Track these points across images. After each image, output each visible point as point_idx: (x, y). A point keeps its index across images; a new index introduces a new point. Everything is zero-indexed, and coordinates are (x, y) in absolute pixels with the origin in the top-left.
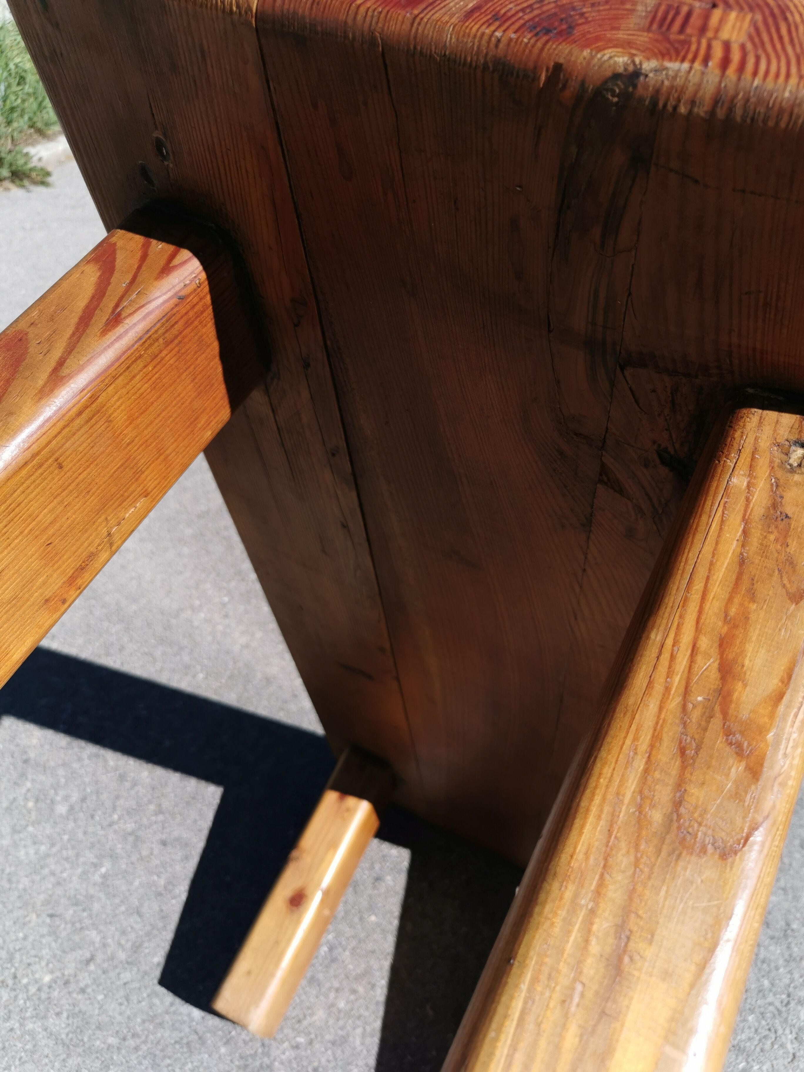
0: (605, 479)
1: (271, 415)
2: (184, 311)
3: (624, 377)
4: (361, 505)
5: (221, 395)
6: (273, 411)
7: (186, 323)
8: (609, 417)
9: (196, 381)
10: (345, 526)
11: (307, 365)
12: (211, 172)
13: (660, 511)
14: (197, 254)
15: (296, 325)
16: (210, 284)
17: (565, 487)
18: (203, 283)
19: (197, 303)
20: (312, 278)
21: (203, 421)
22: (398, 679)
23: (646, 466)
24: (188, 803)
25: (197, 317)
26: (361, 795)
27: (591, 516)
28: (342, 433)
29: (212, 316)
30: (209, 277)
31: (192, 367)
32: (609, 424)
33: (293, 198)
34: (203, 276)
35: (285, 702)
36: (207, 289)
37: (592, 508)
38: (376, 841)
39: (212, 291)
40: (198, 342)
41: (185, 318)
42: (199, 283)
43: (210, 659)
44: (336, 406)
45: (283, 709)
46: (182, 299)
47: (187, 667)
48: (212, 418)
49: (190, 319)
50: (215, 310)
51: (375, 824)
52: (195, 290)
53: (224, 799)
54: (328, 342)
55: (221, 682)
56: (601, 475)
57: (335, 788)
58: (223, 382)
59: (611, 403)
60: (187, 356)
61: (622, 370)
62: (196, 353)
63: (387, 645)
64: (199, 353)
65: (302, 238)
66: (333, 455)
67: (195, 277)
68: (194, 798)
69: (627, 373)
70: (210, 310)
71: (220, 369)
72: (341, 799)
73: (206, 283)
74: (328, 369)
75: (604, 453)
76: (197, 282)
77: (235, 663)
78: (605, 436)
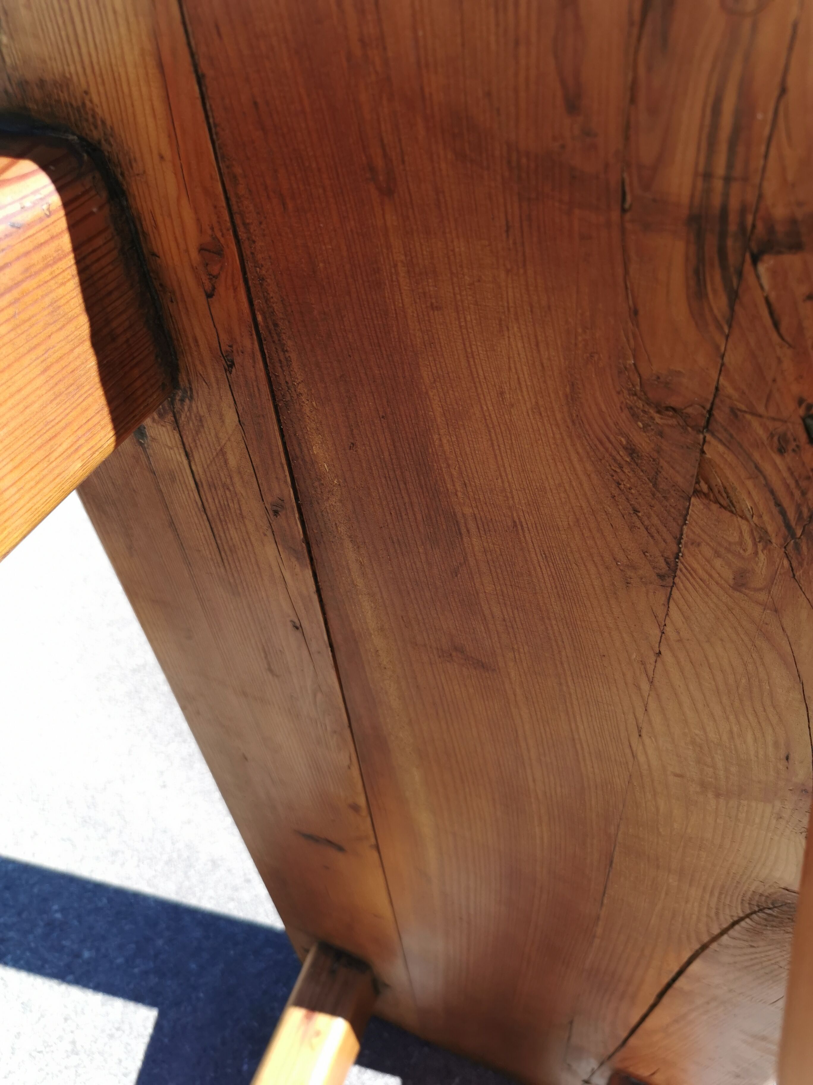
0: (704, 487)
1: (185, 462)
2: (22, 249)
3: (758, 277)
4: (319, 591)
5: (96, 407)
6: (187, 455)
7: (27, 270)
8: (723, 365)
9: (51, 372)
10: (297, 627)
11: (230, 365)
12: (63, 33)
13: (799, 532)
14: (44, 167)
15: (209, 296)
16: (68, 215)
17: (636, 511)
18: (56, 211)
19: (46, 242)
20: (227, 199)
21: (65, 442)
22: (377, 848)
23: (781, 451)
24: (111, 1036)
25: (47, 266)
26: (334, 1012)
27: (677, 557)
28: (287, 473)
29: (73, 270)
30: (66, 205)
31: (43, 348)
32: (721, 378)
33: (189, 44)
34: (55, 200)
35: (236, 889)
36: (63, 224)
37: (680, 543)
38: (356, 1069)
39: (72, 227)
40: (51, 309)
41: (24, 262)
42: (48, 209)
43: (143, 841)
44: (276, 428)
45: (233, 900)
46: (17, 227)
47: (115, 853)
48: (82, 441)
49: (34, 265)
50: (78, 261)
51: (354, 1046)
52: (41, 220)
53: (158, 1026)
54: (260, 318)
55: (155, 871)
56: (698, 482)
57: (299, 1003)
58: (98, 385)
59: (727, 337)
60: (31, 327)
61: (755, 260)
62: (47, 325)
63: (362, 801)
64: (53, 328)
65: (208, 123)
66: (276, 513)
67: (41, 199)
68: (118, 1029)
69: (762, 268)
70: (70, 260)
71: (92, 363)
72: (308, 1018)
73: (62, 213)
74: (260, 365)
75: (708, 437)
76: (45, 207)
77: (173, 843)
78: (712, 404)
